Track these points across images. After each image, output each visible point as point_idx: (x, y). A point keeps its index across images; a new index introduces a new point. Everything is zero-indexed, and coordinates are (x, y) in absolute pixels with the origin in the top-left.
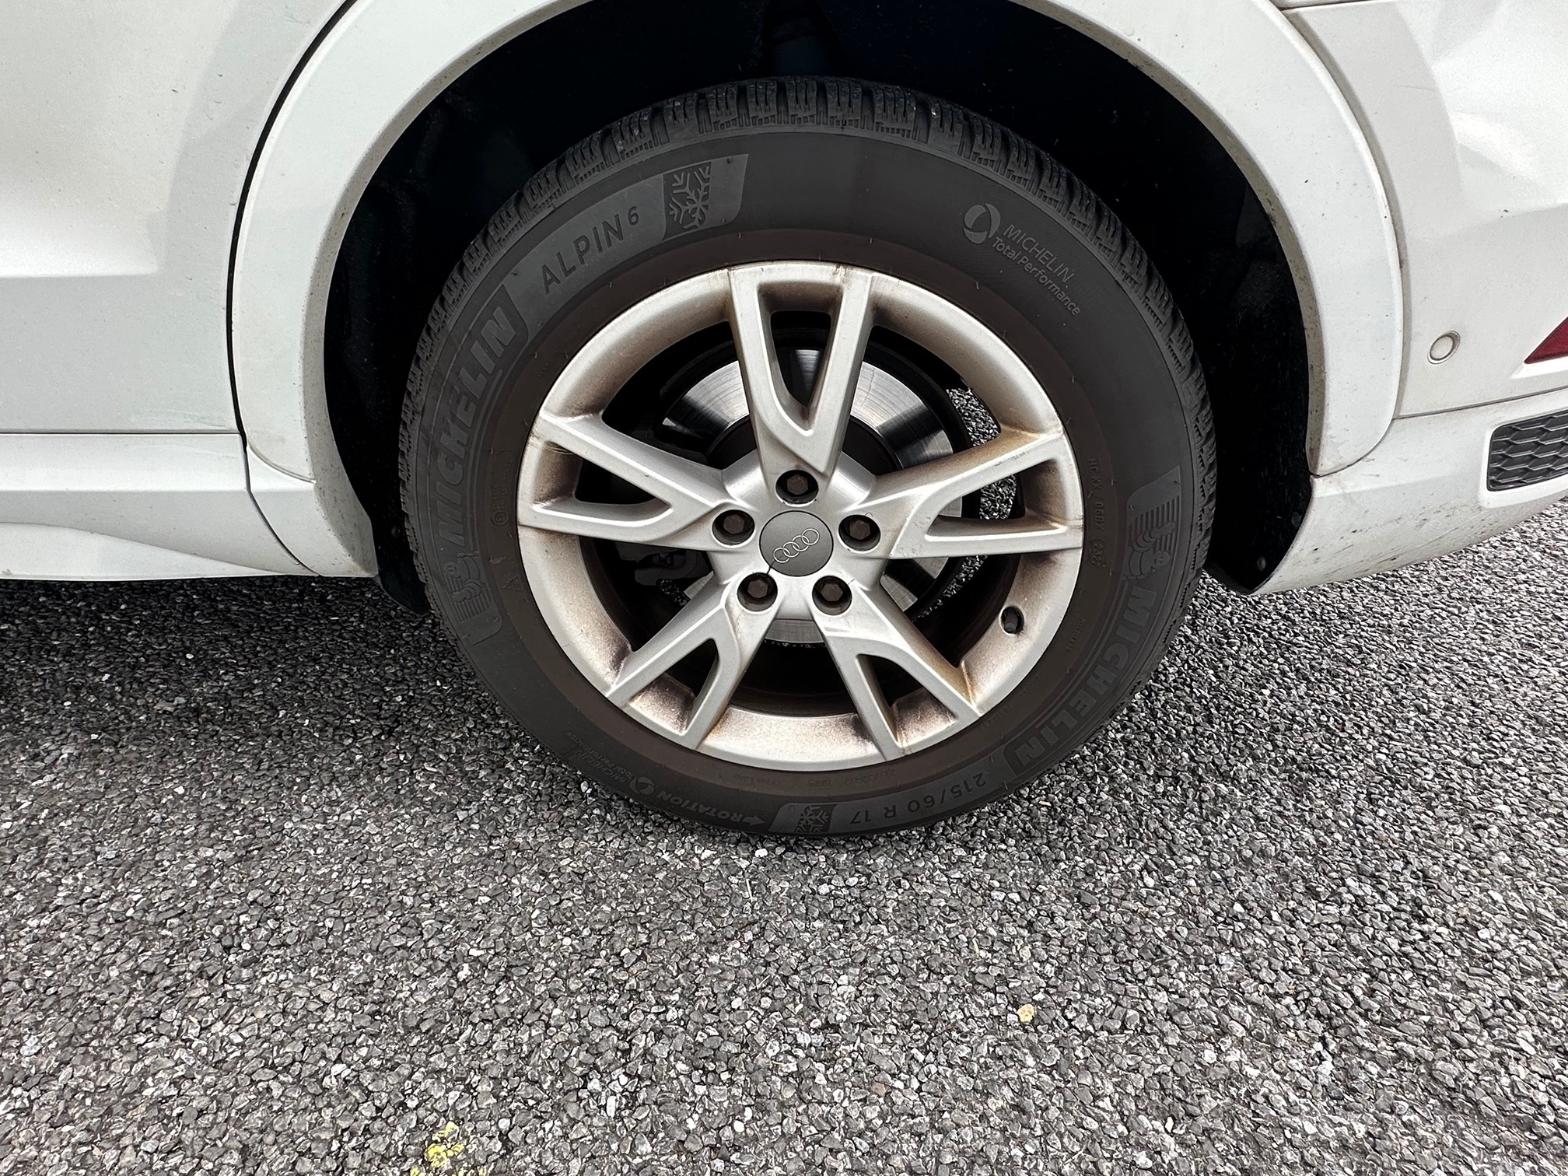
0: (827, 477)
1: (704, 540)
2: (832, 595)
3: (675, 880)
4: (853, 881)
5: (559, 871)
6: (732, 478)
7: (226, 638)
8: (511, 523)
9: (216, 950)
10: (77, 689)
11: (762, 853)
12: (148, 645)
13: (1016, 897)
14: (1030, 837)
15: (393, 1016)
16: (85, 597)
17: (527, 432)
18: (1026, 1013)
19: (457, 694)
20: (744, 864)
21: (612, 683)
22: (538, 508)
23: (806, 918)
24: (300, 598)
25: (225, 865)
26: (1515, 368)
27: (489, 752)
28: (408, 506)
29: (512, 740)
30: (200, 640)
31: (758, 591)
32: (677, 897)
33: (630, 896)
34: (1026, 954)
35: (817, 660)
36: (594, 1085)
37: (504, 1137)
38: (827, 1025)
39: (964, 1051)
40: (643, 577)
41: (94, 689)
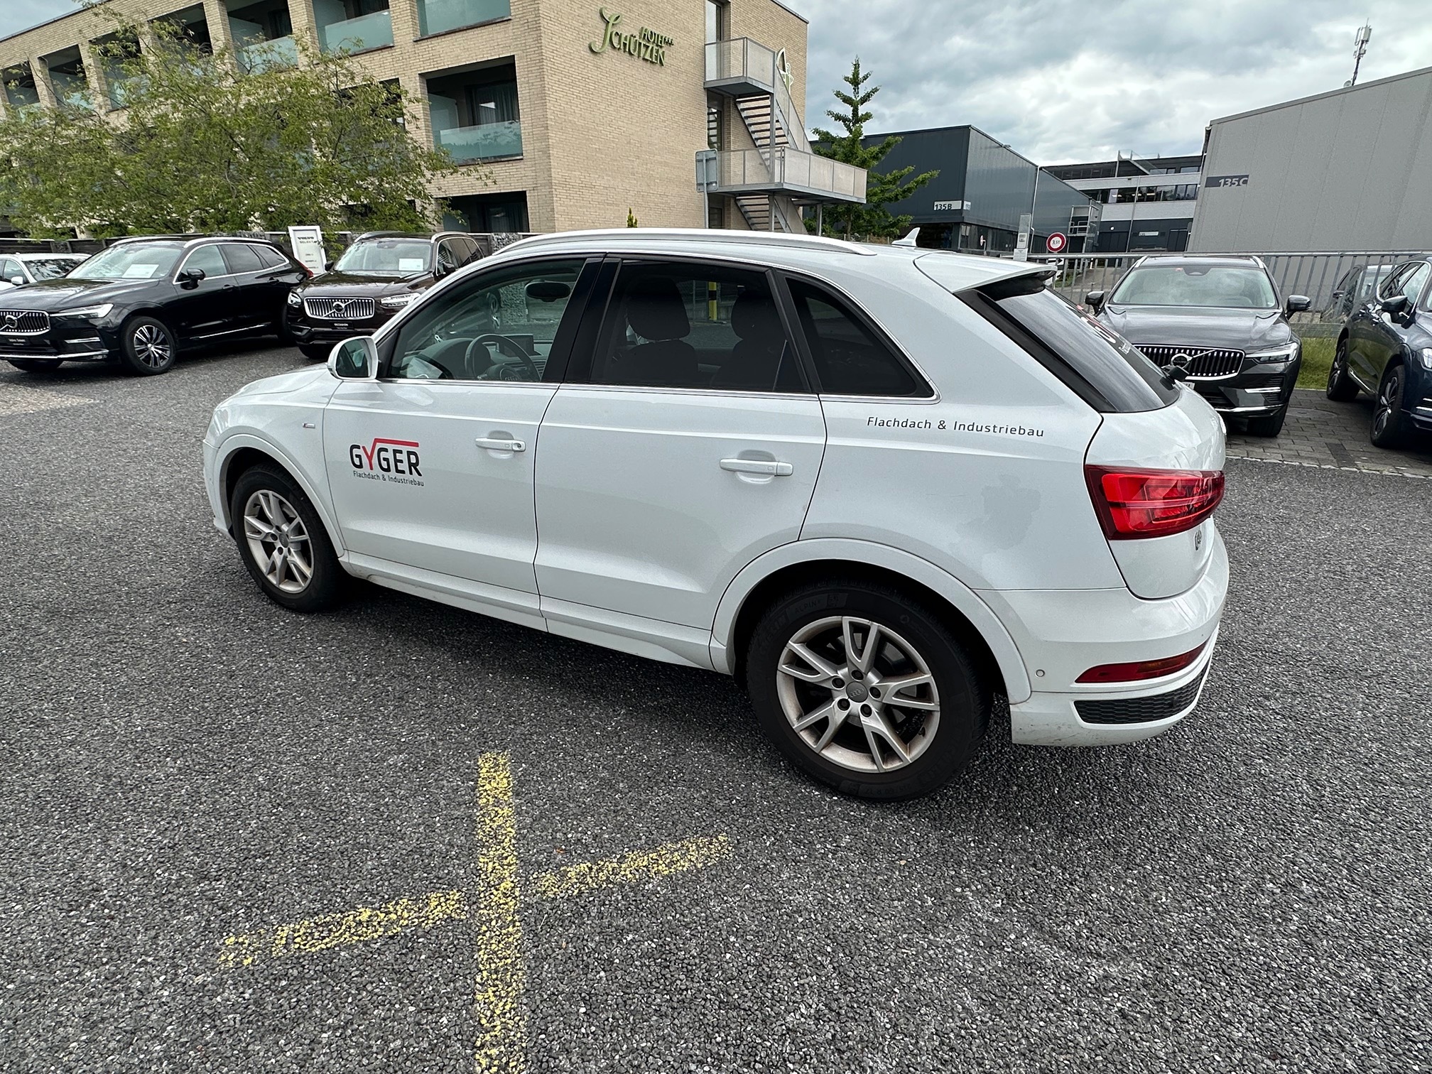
0: (867, 675)
1: (829, 685)
2: (866, 711)
3: (803, 797)
4: (863, 814)
5: (767, 785)
6: (840, 669)
7: (670, 685)
8: (775, 669)
9: (667, 777)
10: (624, 692)
11: (836, 798)
12: (645, 681)
13: (918, 834)
14: (935, 820)
15: (713, 806)
16: (625, 659)
17: (785, 646)
18: (903, 863)
19: (745, 723)
20: (828, 800)
21: (796, 725)
22: (784, 666)
23: (843, 819)
24: (695, 676)
25: (669, 756)
26: (1071, 683)
27: (752, 744)
28: (749, 658)
29: (761, 742)
30: (662, 684)
31: (844, 705)
32: (802, 802)
33: (788, 797)
34: (912, 849)
35: (860, 731)
36: (765, 837)
37: (738, 840)
38: (837, 846)
39: (877, 864)
40: (812, 693)
41: (630, 693)
